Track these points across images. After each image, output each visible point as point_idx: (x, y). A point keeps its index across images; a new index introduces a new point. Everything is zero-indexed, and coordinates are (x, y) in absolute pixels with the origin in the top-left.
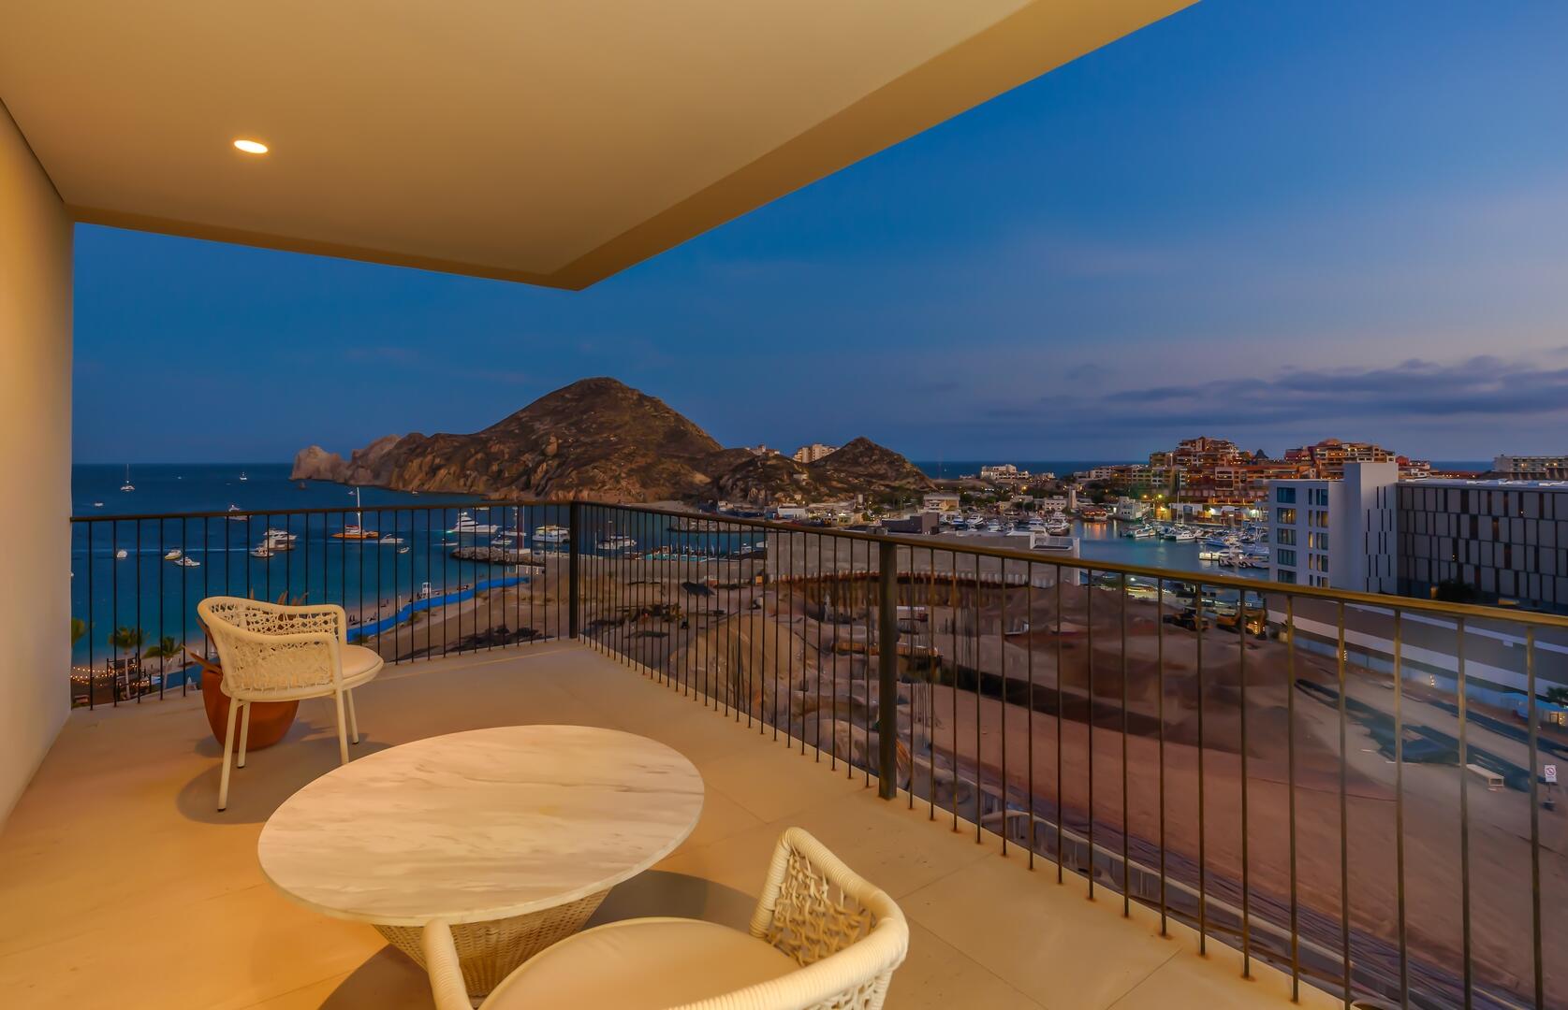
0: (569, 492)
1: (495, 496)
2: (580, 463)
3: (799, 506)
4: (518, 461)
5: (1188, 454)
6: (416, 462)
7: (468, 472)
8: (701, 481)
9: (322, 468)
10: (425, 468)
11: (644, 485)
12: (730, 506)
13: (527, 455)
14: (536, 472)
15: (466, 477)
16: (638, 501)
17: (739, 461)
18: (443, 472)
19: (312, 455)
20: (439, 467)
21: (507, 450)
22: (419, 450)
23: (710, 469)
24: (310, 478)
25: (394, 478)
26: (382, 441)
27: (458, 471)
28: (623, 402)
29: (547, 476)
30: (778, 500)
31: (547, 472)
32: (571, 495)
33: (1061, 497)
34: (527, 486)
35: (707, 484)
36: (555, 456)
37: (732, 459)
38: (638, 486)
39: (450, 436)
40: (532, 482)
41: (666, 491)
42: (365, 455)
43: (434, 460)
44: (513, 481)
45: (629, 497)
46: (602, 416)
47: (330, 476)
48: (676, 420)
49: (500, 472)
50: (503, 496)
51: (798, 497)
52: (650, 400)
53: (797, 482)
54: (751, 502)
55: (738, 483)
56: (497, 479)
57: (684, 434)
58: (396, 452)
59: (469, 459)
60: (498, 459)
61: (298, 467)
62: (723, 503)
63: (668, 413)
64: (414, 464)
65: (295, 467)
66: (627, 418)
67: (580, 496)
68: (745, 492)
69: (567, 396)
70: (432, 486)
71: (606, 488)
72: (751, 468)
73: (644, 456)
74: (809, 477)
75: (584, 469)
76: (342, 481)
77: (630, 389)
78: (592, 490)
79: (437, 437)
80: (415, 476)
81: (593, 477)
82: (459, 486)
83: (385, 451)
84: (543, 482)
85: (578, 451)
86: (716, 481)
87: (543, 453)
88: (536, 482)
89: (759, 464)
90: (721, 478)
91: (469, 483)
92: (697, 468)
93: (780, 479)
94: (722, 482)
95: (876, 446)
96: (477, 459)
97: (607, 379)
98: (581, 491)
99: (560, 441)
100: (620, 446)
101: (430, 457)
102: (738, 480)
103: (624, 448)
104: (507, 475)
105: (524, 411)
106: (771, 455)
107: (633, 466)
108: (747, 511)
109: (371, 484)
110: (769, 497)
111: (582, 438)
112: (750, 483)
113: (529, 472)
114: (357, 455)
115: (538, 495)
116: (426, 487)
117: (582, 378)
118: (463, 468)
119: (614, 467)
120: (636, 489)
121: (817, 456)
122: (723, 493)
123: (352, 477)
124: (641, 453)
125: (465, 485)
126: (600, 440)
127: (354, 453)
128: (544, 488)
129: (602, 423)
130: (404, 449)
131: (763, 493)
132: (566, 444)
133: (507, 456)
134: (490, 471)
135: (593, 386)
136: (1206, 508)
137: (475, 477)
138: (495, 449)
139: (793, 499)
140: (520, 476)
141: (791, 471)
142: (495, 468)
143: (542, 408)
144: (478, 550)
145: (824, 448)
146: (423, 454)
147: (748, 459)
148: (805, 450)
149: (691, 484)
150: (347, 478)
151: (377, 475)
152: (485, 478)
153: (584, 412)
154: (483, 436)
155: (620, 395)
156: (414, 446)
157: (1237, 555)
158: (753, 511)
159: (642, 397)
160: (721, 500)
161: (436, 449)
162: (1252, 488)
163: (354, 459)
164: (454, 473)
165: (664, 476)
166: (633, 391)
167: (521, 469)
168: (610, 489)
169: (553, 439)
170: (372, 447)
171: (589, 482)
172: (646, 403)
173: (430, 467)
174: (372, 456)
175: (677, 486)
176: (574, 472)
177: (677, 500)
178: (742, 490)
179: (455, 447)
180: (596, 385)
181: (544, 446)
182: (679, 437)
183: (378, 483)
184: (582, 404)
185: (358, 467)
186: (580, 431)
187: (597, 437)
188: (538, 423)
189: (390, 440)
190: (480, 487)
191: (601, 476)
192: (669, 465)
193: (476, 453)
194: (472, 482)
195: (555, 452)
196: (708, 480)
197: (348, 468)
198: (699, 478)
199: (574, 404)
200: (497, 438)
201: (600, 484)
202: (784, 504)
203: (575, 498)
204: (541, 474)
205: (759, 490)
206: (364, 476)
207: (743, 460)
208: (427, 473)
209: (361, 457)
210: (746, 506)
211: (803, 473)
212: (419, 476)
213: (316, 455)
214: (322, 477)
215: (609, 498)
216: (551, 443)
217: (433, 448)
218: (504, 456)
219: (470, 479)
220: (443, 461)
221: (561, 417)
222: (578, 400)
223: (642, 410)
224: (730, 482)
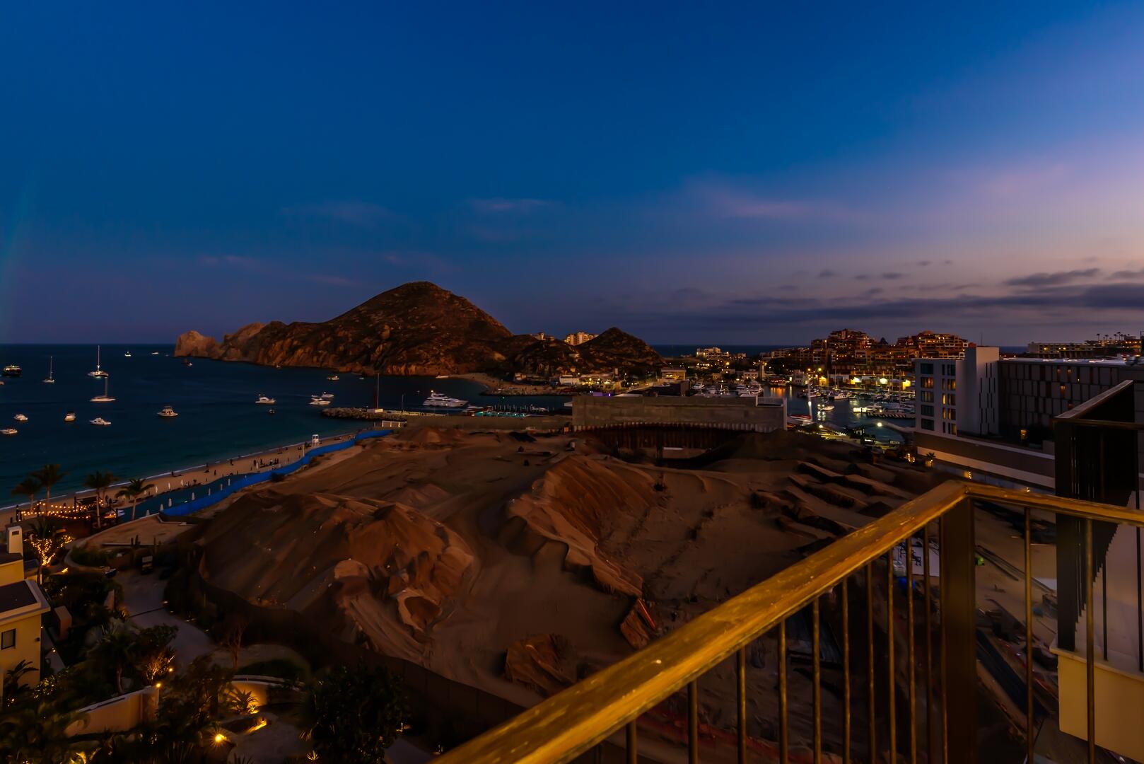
0: (401, 367)
1: (343, 369)
2: (409, 346)
3: (574, 376)
4: (360, 343)
5: (837, 340)
6: (278, 344)
7: (320, 352)
8: (498, 358)
9: (199, 348)
10: (286, 348)
11: (457, 361)
12: (524, 377)
13: (366, 339)
14: (374, 351)
15: (319, 355)
16: (453, 373)
17: (526, 344)
18: (300, 351)
19: (191, 338)
20: (297, 348)
21: (350, 336)
22: (280, 335)
23: (505, 350)
24: (190, 355)
25: (260, 357)
26: (248, 328)
27: (312, 351)
28: (439, 301)
29: (383, 355)
30: (559, 373)
31: (383, 351)
32: (403, 368)
33: (754, 370)
34: (367, 362)
35: (506, 360)
36: (387, 340)
37: (521, 343)
38: (452, 362)
39: (306, 324)
40: (371, 359)
41: (474, 365)
42: (235, 338)
43: (292, 342)
44: (356, 358)
45: (447, 370)
46: (423, 311)
47: (206, 354)
48: (478, 314)
49: (345, 351)
50: (348, 370)
51: (573, 370)
52: (458, 298)
53: (572, 359)
54: (539, 374)
55: (529, 360)
56: (343, 358)
57: (485, 324)
58: (261, 336)
59: (320, 341)
60: (344, 342)
61: (180, 348)
62: (518, 375)
63: (472, 308)
65: (177, 347)
66: (442, 312)
67: (409, 369)
68: (535, 366)
69: (396, 295)
70: (291, 362)
71: (429, 363)
72: (538, 349)
73: (456, 340)
74: (580, 356)
75: (411, 349)
76: (217, 358)
77: (444, 291)
78: (418, 365)
79: (294, 325)
80: (278, 355)
81: (419, 355)
82: (312, 362)
83: (250, 336)
84: (380, 359)
85: (407, 336)
86: (511, 359)
87: (379, 337)
88: (375, 360)
89: (544, 346)
90: (516, 356)
91: (321, 359)
92: (496, 350)
93: (559, 358)
94: (517, 359)
95: (625, 334)
96: (327, 342)
97: (426, 283)
98: (410, 366)
99: (392, 329)
100: (438, 333)
101: (289, 340)
102: (530, 357)
103: (441, 334)
104: (351, 354)
105: (362, 305)
106: (551, 340)
107: (449, 347)
108: (536, 380)
109: (241, 360)
110: (552, 370)
111: (409, 327)
112: (538, 361)
113: (369, 352)
114: (228, 338)
116: (287, 362)
117: (408, 282)
118: (316, 349)
119: (434, 349)
120: (451, 364)
121: (581, 341)
122: (518, 367)
123: (225, 354)
124: (454, 337)
125: (318, 361)
126: (424, 328)
127: (226, 336)
128: (381, 364)
129: (423, 316)
130: (267, 334)
131: (548, 367)
132: (397, 331)
133: (350, 340)
134: (337, 351)
135: (415, 288)
136: (852, 377)
137: (326, 355)
138: (341, 334)
140: (362, 354)
141: (567, 351)
142: (341, 348)
143: (376, 303)
144: (342, 410)
145: (586, 335)
146: (284, 338)
147: (532, 343)
148: (572, 336)
149: (492, 360)
150: (221, 355)
151: (245, 353)
153: (410, 307)
154: (332, 324)
155: (436, 295)
156: (276, 331)
157: (878, 409)
158: (541, 380)
159: (453, 297)
160: (517, 373)
161: (294, 334)
162: (878, 364)
163: (226, 341)
164: (309, 353)
165: (472, 354)
166: (446, 292)
167: (362, 349)
168: (432, 364)
169: (386, 327)
170: (240, 332)
171: (415, 359)
172: (455, 301)
173: (290, 348)
174: (240, 339)
175: (482, 362)
176: (405, 352)
177: (482, 372)
178: (531, 365)
179: (309, 332)
180: (418, 287)
181: (379, 332)
182: (480, 325)
183: (246, 359)
184: (407, 301)
185: (230, 347)
186: (407, 321)
187: (420, 326)
188: (374, 315)
189: (255, 327)
190: (330, 363)
191: (425, 355)
192: (475, 347)
193: (326, 337)
194: (324, 359)
195: (388, 337)
196: (504, 358)
197: (221, 347)
198: (497, 356)
199: (402, 301)
200: (343, 326)
201: (424, 361)
202: (564, 376)
203: (405, 371)
204: (378, 354)
205: (545, 366)
206: (235, 355)
207: (530, 343)
208: (287, 353)
209: (231, 340)
210: (535, 376)
211: (575, 353)
212: (281, 355)
213: (194, 338)
214: (199, 355)
215: (431, 371)
216: (386, 330)
217: (292, 333)
218: (348, 340)
219: (322, 357)
220: (300, 344)
221: (391, 311)
222: (405, 299)
223: (453, 306)
224: (523, 360)
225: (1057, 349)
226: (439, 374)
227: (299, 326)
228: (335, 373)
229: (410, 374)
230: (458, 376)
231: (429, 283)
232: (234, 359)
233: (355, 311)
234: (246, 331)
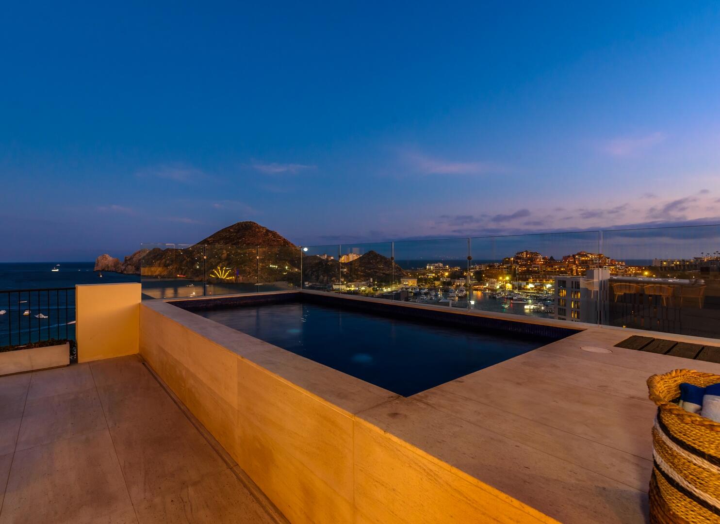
1: (196, 279)
2: (237, 263)
3: (343, 283)
4: (208, 262)
5: (520, 258)
7: (183, 268)
9: (109, 265)
10: (162, 266)
11: (269, 274)
12: (310, 284)
13: (212, 259)
15: (182, 270)
16: (266, 281)
17: (314, 262)
18: (170, 267)
19: (104, 259)
20: (168, 265)
22: (158, 257)
24: (103, 270)
26: (140, 252)
27: (178, 267)
28: (259, 233)
30: (333, 281)
32: (234, 279)
33: (463, 279)
35: (299, 273)
36: (226, 260)
37: (311, 261)
41: (279, 277)
42: (131, 258)
43: (166, 262)
44: (205, 272)
45: (262, 280)
46: (248, 240)
47: (113, 269)
48: (284, 242)
49: (199, 267)
50: (200, 279)
51: (343, 280)
52: (271, 232)
53: (342, 272)
54: (320, 283)
55: (314, 273)
57: (288, 248)
58: (147, 257)
59: (183, 261)
60: (198, 261)
61: (97, 265)
62: (307, 283)
63: (280, 238)
64: (156, 263)
66: (260, 241)
67: (238, 279)
68: (318, 277)
69: (232, 230)
70: (166, 274)
71: (251, 275)
72: (320, 266)
73: (268, 259)
74: (348, 270)
75: (240, 266)
76: (120, 271)
77: (262, 227)
78: (244, 276)
79: (167, 250)
80: (157, 269)
81: (244, 270)
82: (178, 274)
83: (140, 258)
85: (237, 257)
86: (304, 272)
87: (220, 258)
89: (324, 263)
90: (306, 270)
92: (294, 266)
93: (334, 271)
94: (306, 272)
95: (379, 254)
96: (187, 261)
97: (250, 222)
98: (238, 277)
99: (228, 252)
101: (164, 260)
102: (314, 271)
104: (202, 269)
105: (210, 237)
106: (329, 259)
107: (264, 265)
108: (318, 286)
109: (134, 273)
110: (328, 280)
111: (239, 251)
112: (320, 273)
113: (213, 268)
116: (162, 275)
117: (239, 222)
118: (181, 266)
119: (254, 265)
120: (265, 276)
121: (351, 260)
122: (307, 277)
123: (125, 269)
125: (181, 273)
126: (248, 252)
127: (126, 258)
129: (249, 244)
130: (151, 256)
132: (231, 254)
134: (194, 266)
135: (243, 225)
136: (527, 284)
137: (187, 270)
138: (196, 256)
139: (340, 281)
141: (339, 267)
142: (196, 265)
145: (354, 255)
146: (161, 258)
147: (318, 261)
148: (345, 257)
149: (291, 273)
150: (122, 270)
151: (137, 269)
152: (191, 270)
153: (240, 238)
155: (257, 230)
156: (156, 254)
157: (541, 306)
158: (321, 287)
159: (268, 231)
160: (306, 281)
162: (548, 274)
163: (126, 260)
164: (176, 267)
166: (263, 228)
167: (209, 266)
168: (253, 276)
170: (135, 255)
171: (242, 273)
172: (270, 234)
173: (165, 265)
174: (134, 259)
176: (236, 268)
177: (284, 281)
178: (315, 276)
179: (177, 255)
180: (245, 225)
181: (220, 255)
182: (285, 250)
183: (138, 273)
184: (238, 234)
185: (128, 265)
186: (238, 248)
187: (246, 251)
188: (217, 243)
189: (144, 251)
190: (189, 275)
191: (248, 269)
193: (187, 258)
194: (185, 272)
195: (226, 258)
196: (300, 271)
198: (295, 270)
199: (235, 234)
200: (197, 251)
201: (248, 273)
202: (336, 283)
203: (236, 280)
205: (324, 277)
206: (131, 269)
208: (162, 268)
209: (129, 259)
210: (317, 284)
211: (344, 268)
213: (106, 258)
214: (109, 270)
215: (252, 280)
216: (224, 253)
217: (166, 255)
218: (201, 260)
219: (184, 271)
220: (171, 263)
221: (228, 241)
222: (237, 233)
223: (268, 237)
224: (310, 273)
225: (673, 263)
226: (257, 282)
227: (170, 250)
229: (239, 282)
230: (269, 284)
231: (252, 222)
232: (130, 273)
233: (205, 241)
234: (138, 254)
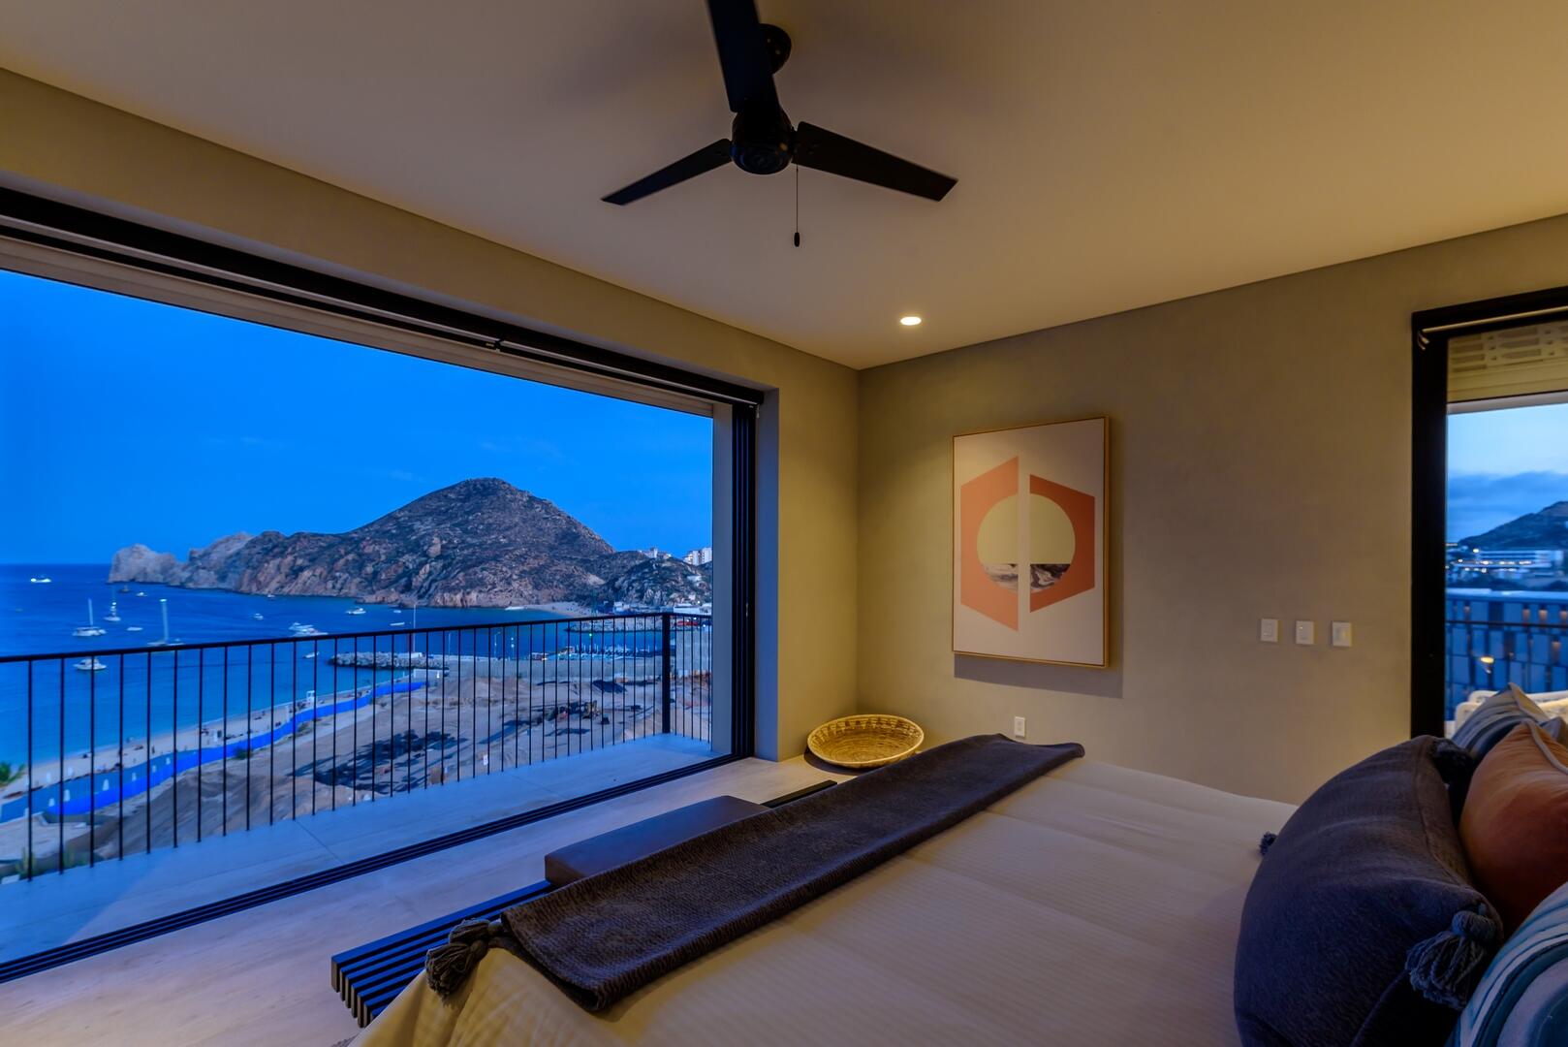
0: (456, 594)
1: (371, 599)
2: (466, 565)
3: (694, 605)
4: (397, 562)
6: (273, 564)
7: (338, 574)
8: (595, 583)
9: (148, 570)
10: (285, 570)
11: (536, 587)
12: (627, 607)
13: (406, 557)
14: (417, 573)
15: (335, 579)
16: (530, 602)
17: (633, 564)
18: (307, 574)
19: (136, 555)
20: (302, 569)
21: (382, 551)
22: (276, 550)
23: (603, 571)
24: (133, 580)
25: (246, 580)
26: (228, 540)
27: (325, 574)
28: (513, 504)
29: (431, 578)
30: (673, 600)
31: (430, 573)
32: (459, 597)
34: (408, 588)
35: (603, 585)
36: (438, 558)
37: (625, 562)
38: (530, 587)
39: (315, 535)
40: (413, 584)
41: (560, 592)
42: (206, 554)
43: (295, 561)
44: (391, 583)
45: (522, 599)
46: (490, 517)
47: (160, 579)
48: (567, 523)
49: (375, 574)
50: (378, 600)
51: (692, 597)
52: (540, 501)
53: (691, 583)
54: (646, 603)
55: (634, 585)
56: (372, 581)
57: (577, 536)
58: (247, 551)
59: (337, 560)
60: (373, 561)
61: (117, 569)
62: (619, 605)
63: (560, 516)
64: (271, 565)
65: (113, 568)
66: (517, 520)
67: (468, 597)
68: (641, 593)
69: (452, 496)
70: (294, 589)
71: (496, 589)
72: (647, 570)
73: (535, 558)
74: (702, 579)
75: (471, 571)
76: (177, 583)
77: (520, 491)
78: (480, 592)
79: (299, 536)
80: (273, 578)
81: (482, 578)
82: (326, 589)
83: (231, 552)
84: (426, 584)
85: (466, 552)
86: (611, 583)
87: (425, 554)
88: (419, 584)
89: (655, 566)
90: (617, 579)
91: (338, 586)
92: (590, 570)
93: (674, 581)
94: (617, 584)
96: (347, 560)
97: (494, 480)
98: (468, 593)
99: (444, 542)
100: (510, 548)
101: (290, 558)
102: (634, 581)
103: (515, 549)
104: (383, 577)
105: (401, 510)
106: (666, 558)
107: (525, 568)
108: (643, 611)
109: (215, 587)
110: (664, 598)
111: (469, 539)
112: (646, 585)
113: (409, 574)
114: (196, 555)
115: (420, 597)
116: (286, 590)
117: (468, 479)
118: (331, 570)
119: (504, 569)
120: (528, 591)
121: (706, 559)
122: (619, 594)
123: (190, 579)
124: (533, 555)
125: (334, 587)
126: (489, 542)
127: (192, 553)
128: (427, 592)
129: (490, 525)
130: (258, 548)
131: (658, 594)
132: (451, 546)
133: (383, 558)
134: (363, 571)
135: (479, 487)
137: (345, 580)
138: (369, 550)
139: (687, 599)
140: (400, 577)
141: (685, 573)
142: (369, 569)
143: (424, 507)
144: (360, 655)
146: (282, 554)
147: (642, 562)
148: (695, 553)
149: (585, 585)
150: (183, 580)
151: (223, 578)
152: (358, 580)
153: (468, 513)
154: (354, 535)
155: (509, 496)
156: (270, 545)
158: (650, 611)
159: (532, 499)
160: (617, 601)
161: (297, 549)
163: (192, 559)
164: (321, 573)
165: (558, 577)
166: (522, 492)
167: (400, 571)
168: (501, 591)
170: (216, 547)
171: (478, 585)
172: (536, 506)
173: (291, 568)
174: (215, 556)
175: (571, 588)
176: (462, 574)
177: (571, 601)
178: (637, 592)
179: (321, 546)
180: (482, 485)
181: (426, 548)
182: (570, 538)
183: (223, 586)
184: (467, 504)
185: (198, 568)
186: (465, 531)
187: (485, 539)
188: (419, 523)
189: (239, 539)
190: (352, 589)
191: (491, 578)
192: (562, 567)
193: (347, 553)
194: (343, 584)
195: (439, 553)
196: (602, 582)
198: (593, 580)
199: (459, 504)
200: (371, 538)
201: (489, 587)
202: (679, 604)
203: (462, 600)
204: (423, 577)
205: (655, 592)
206: (206, 579)
207: (637, 562)
208: (287, 576)
209: (201, 557)
210: (641, 606)
211: (695, 575)
212: (277, 580)
213: (141, 555)
214: (148, 580)
215: (500, 600)
216: (433, 544)
217: (294, 548)
218: (380, 557)
219: (340, 582)
220: (306, 563)
221: (444, 518)
222: (463, 501)
223: (533, 512)
224: (626, 584)
226: (510, 605)
227: (305, 537)
228: (358, 603)
229: (469, 604)
230: (536, 607)
231: (498, 481)
232: (206, 586)
233: (390, 517)
234: (223, 545)
